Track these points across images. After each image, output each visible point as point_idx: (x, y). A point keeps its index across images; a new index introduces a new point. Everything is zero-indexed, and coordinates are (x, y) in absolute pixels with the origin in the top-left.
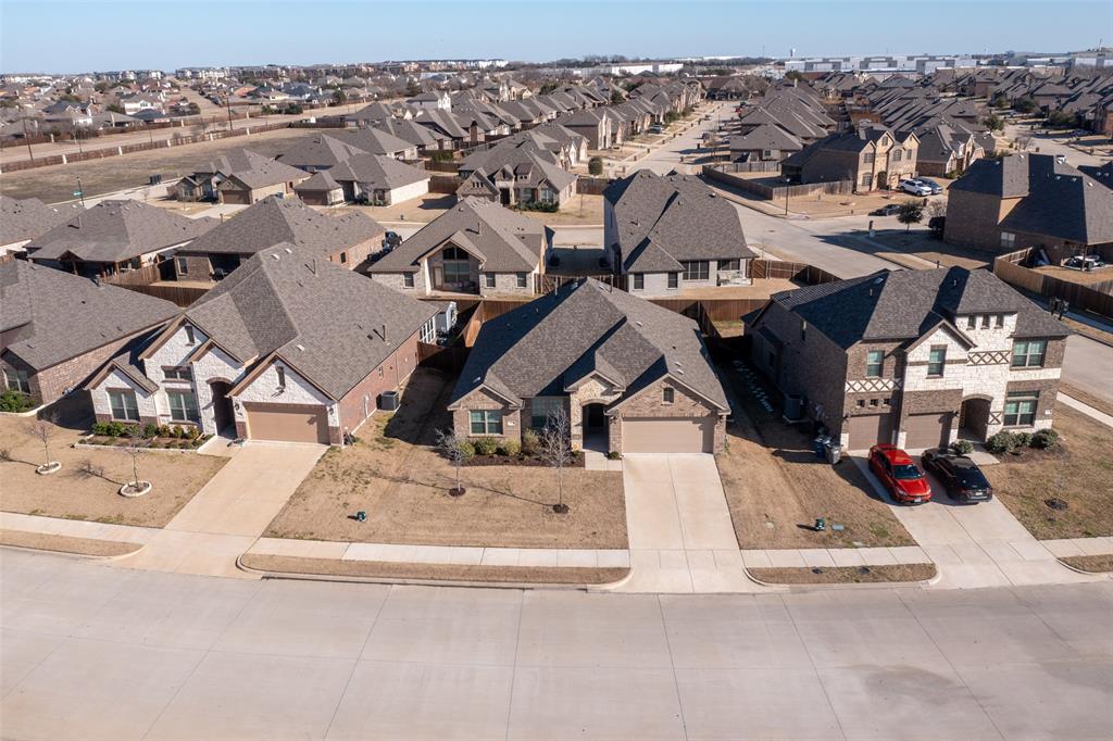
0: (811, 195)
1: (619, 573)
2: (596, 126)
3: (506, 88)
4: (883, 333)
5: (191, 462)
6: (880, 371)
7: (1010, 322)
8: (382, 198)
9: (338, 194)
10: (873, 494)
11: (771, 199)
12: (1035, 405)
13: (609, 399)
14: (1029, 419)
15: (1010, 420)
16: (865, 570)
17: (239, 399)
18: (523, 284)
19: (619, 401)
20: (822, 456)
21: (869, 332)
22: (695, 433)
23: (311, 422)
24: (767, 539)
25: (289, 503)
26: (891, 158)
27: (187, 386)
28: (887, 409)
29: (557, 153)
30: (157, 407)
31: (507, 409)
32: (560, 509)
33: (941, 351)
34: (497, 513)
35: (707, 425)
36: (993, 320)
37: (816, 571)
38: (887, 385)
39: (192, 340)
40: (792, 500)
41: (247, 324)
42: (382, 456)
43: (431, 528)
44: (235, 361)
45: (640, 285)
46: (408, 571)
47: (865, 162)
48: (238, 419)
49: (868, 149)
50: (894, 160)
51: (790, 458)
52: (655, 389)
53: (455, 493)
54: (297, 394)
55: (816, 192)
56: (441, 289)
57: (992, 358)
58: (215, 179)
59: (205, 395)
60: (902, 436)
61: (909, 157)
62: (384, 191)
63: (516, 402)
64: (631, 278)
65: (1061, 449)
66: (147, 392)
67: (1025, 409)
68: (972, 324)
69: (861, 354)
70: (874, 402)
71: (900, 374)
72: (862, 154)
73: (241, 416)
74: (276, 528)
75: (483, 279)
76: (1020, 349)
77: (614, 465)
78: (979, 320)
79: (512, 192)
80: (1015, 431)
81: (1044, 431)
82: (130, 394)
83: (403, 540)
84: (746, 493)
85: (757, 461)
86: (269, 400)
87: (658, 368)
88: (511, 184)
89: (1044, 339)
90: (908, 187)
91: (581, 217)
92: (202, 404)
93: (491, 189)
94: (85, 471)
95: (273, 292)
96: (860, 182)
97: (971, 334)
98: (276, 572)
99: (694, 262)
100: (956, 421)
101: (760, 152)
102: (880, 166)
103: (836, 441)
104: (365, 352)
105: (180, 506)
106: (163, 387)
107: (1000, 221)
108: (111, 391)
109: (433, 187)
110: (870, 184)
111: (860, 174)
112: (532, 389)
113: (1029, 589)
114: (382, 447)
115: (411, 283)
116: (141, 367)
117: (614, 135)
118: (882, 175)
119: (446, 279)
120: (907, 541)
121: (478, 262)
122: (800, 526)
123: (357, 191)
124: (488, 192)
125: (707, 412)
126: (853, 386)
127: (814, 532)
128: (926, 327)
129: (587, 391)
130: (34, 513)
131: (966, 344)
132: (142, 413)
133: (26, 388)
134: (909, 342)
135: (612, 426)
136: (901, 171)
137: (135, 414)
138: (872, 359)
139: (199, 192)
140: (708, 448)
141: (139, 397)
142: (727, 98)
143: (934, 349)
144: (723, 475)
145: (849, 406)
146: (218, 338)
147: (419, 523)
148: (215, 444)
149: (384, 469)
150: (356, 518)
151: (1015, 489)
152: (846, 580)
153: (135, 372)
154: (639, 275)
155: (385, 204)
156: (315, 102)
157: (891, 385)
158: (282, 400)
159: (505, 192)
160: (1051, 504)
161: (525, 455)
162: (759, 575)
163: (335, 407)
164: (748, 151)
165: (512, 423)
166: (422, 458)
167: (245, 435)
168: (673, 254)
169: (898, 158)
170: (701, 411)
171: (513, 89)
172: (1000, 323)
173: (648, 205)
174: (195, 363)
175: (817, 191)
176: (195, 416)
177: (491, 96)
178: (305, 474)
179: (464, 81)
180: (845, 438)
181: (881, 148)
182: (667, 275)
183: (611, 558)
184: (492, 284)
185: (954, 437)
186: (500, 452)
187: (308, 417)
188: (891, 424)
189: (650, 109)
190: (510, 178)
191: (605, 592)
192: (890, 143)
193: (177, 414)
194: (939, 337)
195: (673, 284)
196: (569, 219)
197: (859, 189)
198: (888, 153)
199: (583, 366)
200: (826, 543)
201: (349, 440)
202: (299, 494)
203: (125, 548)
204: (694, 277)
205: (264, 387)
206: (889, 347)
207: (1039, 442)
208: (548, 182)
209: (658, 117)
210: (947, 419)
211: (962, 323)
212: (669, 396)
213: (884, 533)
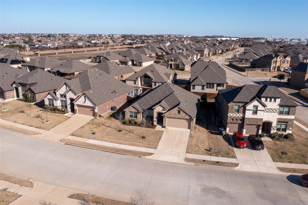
0: (256, 71)
1: (151, 154)
2: (204, 51)
3: (186, 41)
4: (239, 100)
5: (62, 117)
6: (238, 111)
7: (278, 101)
8: (140, 64)
9: (130, 63)
10: (230, 144)
11: (245, 71)
12: (286, 126)
13: (164, 112)
14: (285, 130)
15: (278, 130)
16: (218, 162)
17: (76, 103)
19: (166, 112)
20: (221, 134)
21: (235, 100)
22: (186, 123)
23: (91, 111)
24: (195, 151)
25: (79, 129)
26: (282, 62)
27: (65, 99)
28: (240, 122)
29: (189, 56)
30: (58, 104)
31: (138, 112)
32: (143, 138)
33: (256, 107)
34: (127, 137)
35: (190, 120)
36: (273, 100)
37: (204, 161)
38: (240, 115)
39: (67, 88)
40: (207, 143)
41: (81, 86)
42: (106, 121)
43: (110, 138)
44: (75, 94)
45: (194, 88)
46: (99, 147)
47: (274, 63)
48: (75, 108)
49: (275, 59)
50: (283, 63)
51: (212, 133)
52: (176, 110)
53: (119, 131)
54: (88, 103)
56: (143, 86)
57: (272, 110)
58: (102, 58)
59: (69, 102)
60: (244, 130)
61: (287, 62)
63: (141, 110)
64: (192, 86)
65: (293, 139)
66: (56, 100)
67: (283, 127)
68: (266, 100)
69: (232, 106)
70: (237, 120)
71: (244, 112)
72: (272, 61)
73: (76, 108)
74: (73, 134)
75: (153, 84)
76: (282, 109)
77: (163, 129)
78: (269, 99)
79: (173, 65)
80: (280, 133)
81: (289, 134)
82: (52, 100)
83: (101, 140)
84: (195, 140)
85: (202, 133)
86: (82, 104)
88: (173, 63)
89: (289, 107)
90: (286, 71)
92: (68, 104)
93: (168, 64)
94: (38, 117)
95: (88, 79)
96: (272, 68)
97: (266, 103)
98: (68, 143)
99: (210, 84)
100: (261, 128)
101: (247, 60)
102: (278, 64)
103: (225, 129)
104: (109, 96)
105: (55, 126)
106: (59, 99)
107: (305, 80)
108: (48, 99)
110: (275, 69)
111: (272, 66)
112: (145, 108)
113: (264, 174)
114: (108, 119)
115: (135, 83)
116: (55, 93)
117: (209, 54)
118: (279, 67)
119: (145, 83)
120: (234, 157)
121: (152, 79)
122: (205, 150)
124: (167, 65)
125: (189, 118)
126: (230, 115)
127: (209, 151)
128: (252, 100)
129: (158, 109)
130: (23, 124)
131: (264, 106)
132: (55, 105)
133: (33, 97)
134: (247, 103)
135: (164, 119)
136: (285, 66)
137: (53, 105)
138: (236, 108)
139: (98, 61)
140: (189, 128)
141: (54, 101)
142: (246, 47)
143: (254, 106)
144: (191, 135)
145: (229, 120)
146: (72, 88)
147: (107, 137)
148: (69, 114)
149: (106, 124)
150: (93, 134)
151: (274, 148)
152: (211, 164)
153: (54, 95)
154: (194, 86)
155: (141, 66)
156: (137, 43)
157: (242, 115)
158: (85, 104)
159: (171, 65)
160: (283, 153)
162: (187, 160)
163: (97, 107)
164: (244, 59)
165: (140, 116)
166: (117, 123)
167: (76, 113)
168: (204, 81)
169: (284, 62)
170: (187, 117)
171: (188, 42)
172: (275, 101)
173: (200, 68)
174: (67, 94)
175: (258, 70)
176: (66, 107)
177: (181, 43)
178: (86, 123)
180: (228, 129)
181: (279, 59)
182: (201, 86)
183: (151, 151)
185: (260, 132)
186: (135, 123)
187: (90, 109)
188: (241, 127)
189: (222, 48)
190: (173, 61)
191: (145, 158)
192: (282, 58)
193: (62, 106)
194: (255, 103)
195: (203, 89)
196: (187, 72)
197: (271, 71)
198: (281, 61)
200: (210, 155)
201: (100, 116)
202: (83, 127)
203: (38, 134)
204: (210, 88)
205: (81, 101)
206: (241, 105)
207: (286, 137)
208: (182, 63)
209: (224, 50)
210: (258, 127)
211: (263, 100)
212: (179, 112)
213: (228, 154)
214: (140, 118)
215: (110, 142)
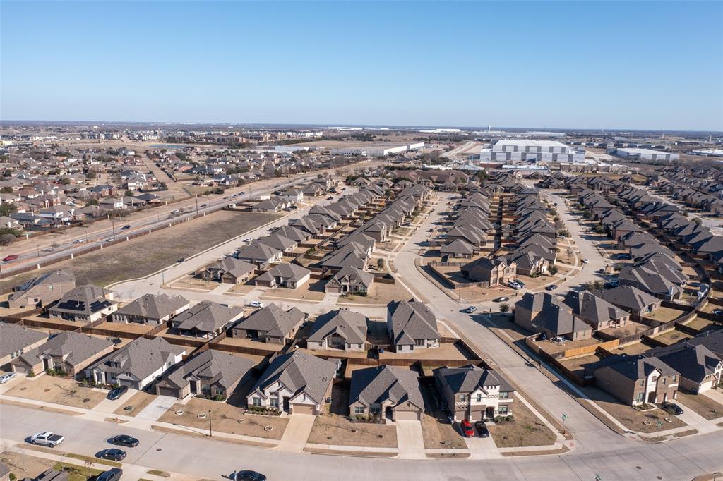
0: (471, 287)
1: (396, 454)
2: (379, 232)
3: (330, 181)
4: (465, 390)
5: (279, 420)
6: (464, 400)
7: (498, 388)
8: (293, 285)
9: (273, 282)
10: (460, 434)
11: (454, 288)
12: (507, 409)
13: (393, 405)
14: (506, 412)
15: (500, 413)
16: (454, 454)
17: (291, 402)
18: (360, 347)
19: (395, 406)
20: (449, 422)
21: (461, 390)
22: (415, 415)
24: (431, 445)
25: (311, 433)
26: (505, 272)
27: (276, 398)
28: (466, 409)
29: (364, 259)
30: (266, 403)
31: (365, 407)
32: (380, 436)
33: (480, 395)
34: (364, 437)
35: (419, 413)
36: (493, 387)
37: (442, 455)
38: (466, 403)
39: (279, 385)
40: (439, 435)
42: (331, 419)
43: (349, 441)
44: (291, 392)
45: (400, 349)
47: (494, 274)
48: (290, 407)
49: (495, 269)
51: (441, 422)
52: (405, 403)
53: (353, 431)
54: (308, 401)
55: (473, 287)
56: (330, 346)
57: (494, 397)
58: (220, 272)
59: (281, 400)
60: (471, 417)
61: (513, 271)
62: (294, 283)
63: (368, 405)
64: (398, 347)
65: (514, 421)
66: (265, 399)
67: (504, 410)
68: (488, 388)
69: (459, 396)
70: (463, 408)
71: (469, 400)
72: (492, 271)
73: (291, 406)
74: (310, 440)
75: (346, 345)
76: (501, 394)
77: (394, 424)
78: (490, 387)
79: (348, 287)
80: (502, 415)
81: (510, 416)
82: (259, 399)
83: (342, 444)
84: (428, 433)
85: (432, 422)
86: (300, 403)
87: (405, 398)
88: (348, 284)
89: (508, 392)
90: (512, 285)
91: (376, 299)
92: (280, 402)
93: (340, 285)
94: (252, 423)
96: (491, 282)
97: (488, 391)
98: (314, 452)
99: (419, 340)
100: (485, 413)
101: (454, 254)
102: (500, 275)
103: (453, 418)
105: (282, 434)
106: (269, 397)
107: (532, 319)
108: (254, 398)
109: (312, 276)
110: (496, 283)
111: (492, 279)
112: (372, 401)
113: (490, 460)
114: (330, 416)
115: (321, 345)
116: (263, 392)
117: (388, 232)
118: (501, 280)
119: (333, 343)
120: (466, 447)
121: (345, 339)
122: (440, 443)
123: (282, 281)
124: (338, 286)
126: (457, 404)
127: (443, 444)
128: (475, 389)
129: (387, 403)
131: (486, 393)
132: (262, 404)
133: (221, 393)
134: (471, 393)
135: (393, 413)
136: (509, 277)
137: (260, 405)
138: (462, 397)
139: (212, 276)
140: (419, 419)
141: (262, 400)
142: (444, 189)
143: (478, 394)
144: (422, 428)
145: (456, 409)
146: (287, 385)
147: (345, 439)
148: (284, 415)
149: (332, 424)
150: (329, 438)
151: (497, 433)
152: (449, 457)
153: (261, 393)
154: (400, 346)
155: (294, 288)
156: (228, 183)
158: (304, 403)
159: (345, 287)
160: (504, 438)
161: (370, 420)
162: (429, 455)
163: (319, 405)
164: (449, 253)
165: (366, 411)
166: (341, 419)
167: (292, 412)
168: (412, 338)
169: (508, 271)
170: (418, 410)
172: (495, 388)
173: (404, 316)
174: (280, 392)
176: (277, 406)
177: (322, 187)
178: (312, 425)
179: (303, 163)
180: (455, 417)
181: (500, 268)
182: (409, 346)
183: (394, 450)
184: (350, 347)
185: (485, 417)
186: (363, 418)
187: (311, 408)
188: (467, 414)
189: (405, 209)
190: (348, 281)
191: (392, 459)
192: (504, 266)
193: (272, 405)
194: (479, 391)
195: (412, 348)
196: (372, 300)
197: (491, 285)
198: (503, 270)
199: (385, 396)
200: (446, 447)
201: (321, 414)
202: (312, 431)
203: (274, 446)
204: (419, 345)
205: (299, 399)
206: (466, 394)
207: (507, 419)
210: (482, 412)
211: (485, 388)
212: (409, 405)
213: (460, 445)
214: (366, 413)
215: (352, 445)
